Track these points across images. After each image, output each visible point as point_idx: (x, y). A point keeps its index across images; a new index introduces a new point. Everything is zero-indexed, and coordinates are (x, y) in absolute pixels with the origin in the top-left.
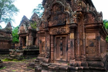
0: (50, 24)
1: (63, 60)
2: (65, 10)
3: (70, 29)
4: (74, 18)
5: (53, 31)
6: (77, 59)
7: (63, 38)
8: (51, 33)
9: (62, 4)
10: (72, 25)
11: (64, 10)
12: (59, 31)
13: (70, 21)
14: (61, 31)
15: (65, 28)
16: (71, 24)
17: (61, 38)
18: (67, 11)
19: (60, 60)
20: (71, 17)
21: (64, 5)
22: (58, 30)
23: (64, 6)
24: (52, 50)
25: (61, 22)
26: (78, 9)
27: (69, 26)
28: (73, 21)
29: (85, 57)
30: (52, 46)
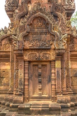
0: (28, 45)
1: (43, 96)
2: (53, 30)
3: (57, 56)
4: (64, 42)
5: (29, 55)
6: (64, 93)
7: (42, 65)
8: (26, 58)
9: (49, 20)
10: (60, 51)
11: (51, 29)
12: (40, 56)
13: (59, 45)
14: (43, 56)
15: (48, 52)
16: (59, 49)
17: (40, 66)
18: (56, 31)
19: (38, 96)
20: (61, 41)
21: (51, 22)
22: (38, 55)
23: (51, 24)
24: (26, 83)
25: (45, 45)
26: (67, 31)
27: (57, 52)
28: (63, 46)
29: (71, 90)
30: (27, 77)
